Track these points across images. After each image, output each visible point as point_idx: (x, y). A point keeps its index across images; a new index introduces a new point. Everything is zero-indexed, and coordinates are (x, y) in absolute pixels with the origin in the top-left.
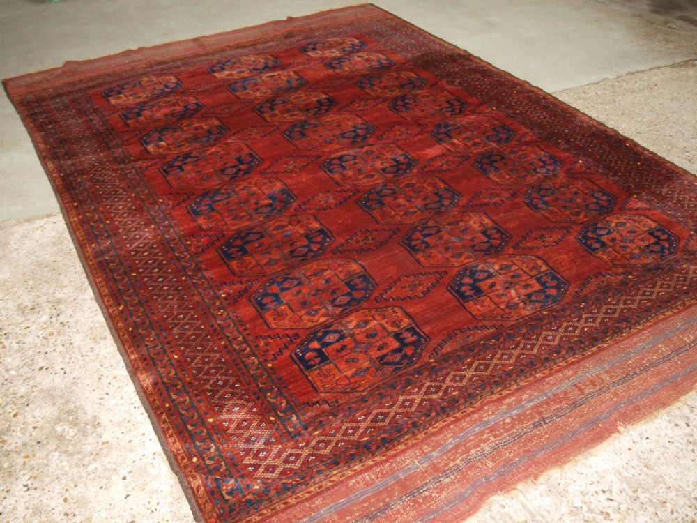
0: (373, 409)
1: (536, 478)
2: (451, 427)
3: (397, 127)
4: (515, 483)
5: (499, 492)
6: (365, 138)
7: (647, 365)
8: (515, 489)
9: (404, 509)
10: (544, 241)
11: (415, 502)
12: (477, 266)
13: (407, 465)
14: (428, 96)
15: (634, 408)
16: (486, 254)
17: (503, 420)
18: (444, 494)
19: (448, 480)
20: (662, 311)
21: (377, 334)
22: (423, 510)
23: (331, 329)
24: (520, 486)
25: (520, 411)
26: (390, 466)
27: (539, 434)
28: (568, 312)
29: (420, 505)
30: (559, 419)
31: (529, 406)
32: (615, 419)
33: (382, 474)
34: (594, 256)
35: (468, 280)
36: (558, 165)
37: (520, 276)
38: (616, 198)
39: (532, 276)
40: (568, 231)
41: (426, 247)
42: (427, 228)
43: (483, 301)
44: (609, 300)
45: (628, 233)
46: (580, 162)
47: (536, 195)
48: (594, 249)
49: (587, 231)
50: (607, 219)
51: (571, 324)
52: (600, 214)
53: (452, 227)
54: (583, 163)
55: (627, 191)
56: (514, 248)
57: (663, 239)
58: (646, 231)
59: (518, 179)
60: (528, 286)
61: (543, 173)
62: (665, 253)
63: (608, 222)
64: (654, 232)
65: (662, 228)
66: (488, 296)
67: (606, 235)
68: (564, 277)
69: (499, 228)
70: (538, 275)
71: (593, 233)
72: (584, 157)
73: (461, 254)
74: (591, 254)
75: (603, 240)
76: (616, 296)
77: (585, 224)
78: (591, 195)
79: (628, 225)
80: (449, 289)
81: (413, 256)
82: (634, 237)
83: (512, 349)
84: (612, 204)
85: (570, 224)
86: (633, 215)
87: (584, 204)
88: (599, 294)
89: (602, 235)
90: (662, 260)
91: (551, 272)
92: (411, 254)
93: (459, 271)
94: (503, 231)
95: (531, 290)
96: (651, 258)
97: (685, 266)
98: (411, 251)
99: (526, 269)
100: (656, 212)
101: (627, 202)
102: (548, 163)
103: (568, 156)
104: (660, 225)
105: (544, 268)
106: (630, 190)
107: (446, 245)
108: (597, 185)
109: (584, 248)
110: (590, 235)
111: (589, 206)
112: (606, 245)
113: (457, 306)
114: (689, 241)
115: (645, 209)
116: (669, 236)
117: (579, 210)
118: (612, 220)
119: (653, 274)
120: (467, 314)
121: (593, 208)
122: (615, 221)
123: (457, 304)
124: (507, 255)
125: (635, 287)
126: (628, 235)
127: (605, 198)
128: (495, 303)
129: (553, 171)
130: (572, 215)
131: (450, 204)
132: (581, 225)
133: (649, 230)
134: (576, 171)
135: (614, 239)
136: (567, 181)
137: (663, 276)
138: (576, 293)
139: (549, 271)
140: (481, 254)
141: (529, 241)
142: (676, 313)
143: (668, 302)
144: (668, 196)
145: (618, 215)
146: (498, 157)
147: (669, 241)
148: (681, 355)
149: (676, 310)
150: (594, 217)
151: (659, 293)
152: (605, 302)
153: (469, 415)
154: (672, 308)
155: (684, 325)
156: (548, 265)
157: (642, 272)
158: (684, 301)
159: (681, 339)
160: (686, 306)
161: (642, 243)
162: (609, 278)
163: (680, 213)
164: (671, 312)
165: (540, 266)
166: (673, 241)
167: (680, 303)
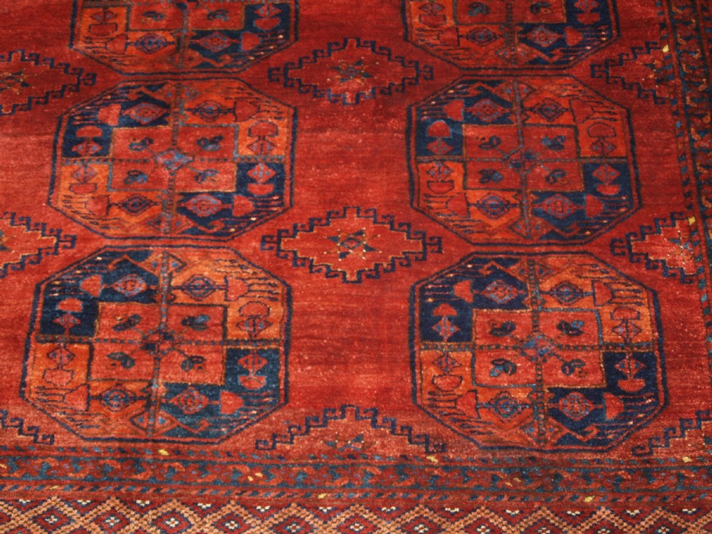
10: (343, 255)
12: (146, 255)
28: (210, 478)
34: (412, 356)
35: (93, 284)
36: (599, 37)
37: (203, 326)
38: (641, 205)
39: (228, 342)
40: (425, 253)
41: (97, 154)
42: (146, 99)
43: (72, 356)
44: (322, 496)
45: (560, 327)
46: (666, 49)
47: (457, 109)
48: (431, 336)
49: (466, 274)
50: (551, 260)
51: (186, 512)
52: (547, 236)
53: (196, 121)
54: (668, 57)
55: (688, 195)
56: (263, 240)
57: (624, 393)
58: (607, 346)
59: (463, 42)
60: (195, 362)
61: (539, 47)
62: (584, 434)
63: (546, 271)
64: (623, 355)
65: (657, 353)
66: (92, 350)
67: (501, 306)
68: (292, 379)
69: (287, 168)
70: (245, 342)
71: (474, 287)
72: (687, 39)
73: (145, 204)
74: (412, 347)
75: (480, 319)
76: (345, 495)
77: (484, 249)
78: (585, 167)
79: (585, 303)
80: (43, 287)
81: (54, 167)
82: (560, 347)
83: (20, 507)
84: (610, 219)
85: (449, 234)
86: (628, 278)
87: (542, 187)
88: (316, 466)
89: (490, 304)
90: (553, 452)
91: (276, 351)
92: (54, 157)
93: (97, 251)
94: (287, 182)
95: (193, 377)
96: (535, 431)
97: (589, 499)
98: (59, 153)
99: (232, 313)
100: (694, 296)
101: (653, 230)
102: (581, 20)
103: (650, 22)
104: (660, 343)
105: (273, 331)
106: (699, 195)
107: (139, 167)
108: (633, 142)
109: (413, 321)
110: (463, 290)
111: (547, 202)
112: (469, 339)
113: (15, 339)
114: (683, 429)
115: (674, 275)
116: (646, 389)
117: (513, 200)
118: (559, 270)
119: (494, 478)
120: (17, 370)
121: (550, 210)
122: (565, 276)
123: (21, 334)
124: (232, 256)
125: (412, 496)
126: (554, 333)
127: (611, 191)
128: (89, 374)
129: (568, 52)
130: (480, 206)
131: (251, 53)
132: (473, 249)
133: (615, 346)
134: (624, 75)
135: (506, 329)
136: (571, 97)
137: (511, 498)
138: (274, 436)
139: (273, 346)
140: (186, 223)
141: (315, 238)
145: (587, 260)
147: (631, 405)
150: (528, 237)
152: (308, 496)
156: (286, 328)
157: (472, 460)
161: (561, 375)
162: (383, 436)
165: (268, 325)
166: (642, 409)
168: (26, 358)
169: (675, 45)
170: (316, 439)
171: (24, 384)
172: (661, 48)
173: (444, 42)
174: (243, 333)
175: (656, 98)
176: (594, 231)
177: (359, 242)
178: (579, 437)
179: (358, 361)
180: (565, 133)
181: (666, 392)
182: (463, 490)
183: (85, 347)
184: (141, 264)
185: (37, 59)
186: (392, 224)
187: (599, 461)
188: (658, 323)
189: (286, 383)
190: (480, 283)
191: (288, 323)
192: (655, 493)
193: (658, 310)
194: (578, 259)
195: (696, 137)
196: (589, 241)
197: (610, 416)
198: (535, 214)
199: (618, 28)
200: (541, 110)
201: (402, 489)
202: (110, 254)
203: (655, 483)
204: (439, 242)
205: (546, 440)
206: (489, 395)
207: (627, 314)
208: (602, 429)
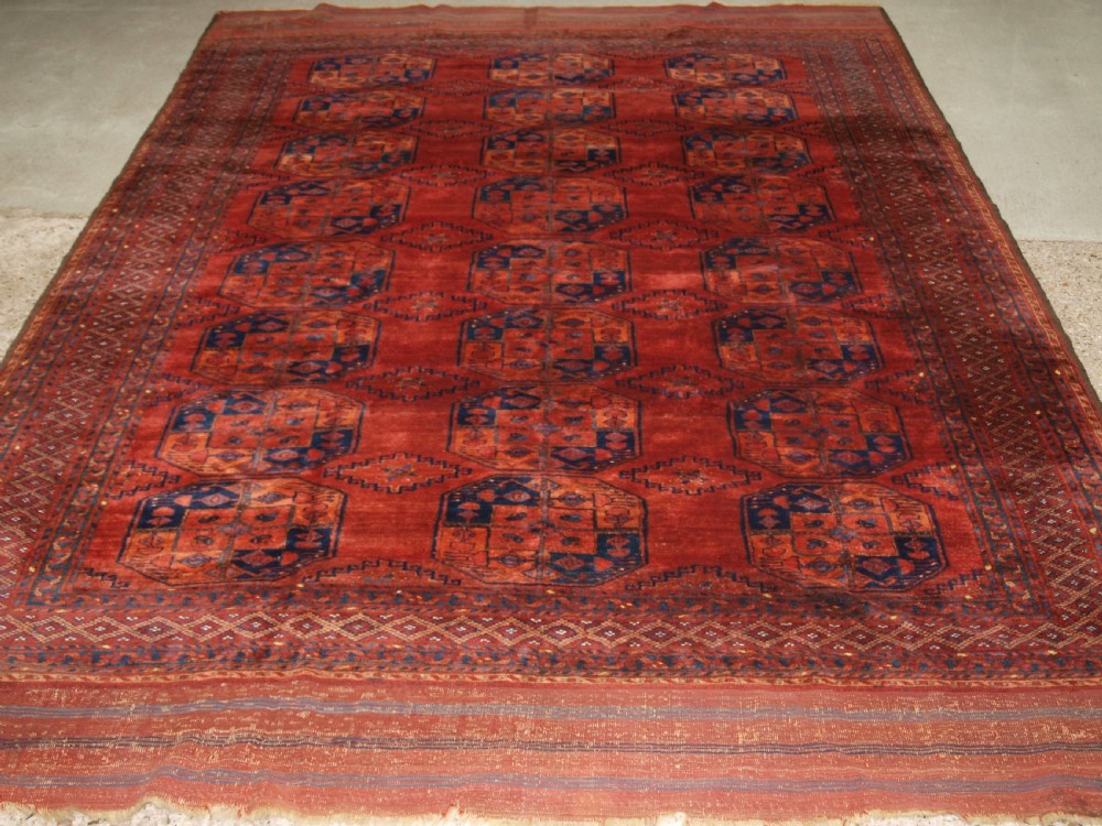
0: (159, 614)
1: (249, 811)
2: (223, 685)
3: (663, 224)
4: (216, 801)
5: (182, 801)
6: (591, 228)
7: (617, 743)
8: (207, 808)
9: (49, 756)
10: (685, 482)
11: (72, 754)
12: (529, 480)
13: (119, 705)
14: (779, 188)
15: (512, 794)
16: (566, 468)
17: (296, 712)
18: (117, 765)
19: (141, 750)
20: (751, 673)
21: (273, 518)
22: (72, 769)
23: (229, 488)
24: (216, 809)
25: (340, 711)
26: (99, 694)
27: (324, 756)
28: (590, 606)
29: (76, 760)
30: (379, 750)
31: (357, 711)
32: (460, 794)
33: (78, 699)
34: (745, 538)
35: (489, 496)
36: (869, 367)
37: (578, 520)
38: (912, 458)
39: (599, 530)
40: (748, 480)
41: (485, 423)
42: (522, 395)
43: (473, 535)
44: (681, 617)
45: (858, 522)
46: (921, 374)
47: (765, 405)
48: (757, 526)
49: (782, 493)
50: (847, 486)
51: (572, 626)
52: (842, 473)
53: (562, 408)
54: (922, 379)
55: (949, 452)
56: (621, 473)
57: (913, 559)
58: (896, 533)
59: (764, 368)
60: (573, 540)
61: (824, 372)
62: (885, 582)
63: (843, 492)
64: (910, 539)
65: (936, 537)
66: (489, 531)
67: (811, 511)
68: (650, 551)
69: (636, 435)
70: (611, 530)
71: (789, 500)
72: (937, 369)
73: (525, 453)
74: (744, 533)
75: (795, 518)
76: (699, 616)
77: (795, 480)
78: (867, 437)
79: (878, 510)
80: (446, 496)
81: (450, 430)
82: (860, 533)
83: (433, 621)
84: (890, 466)
85: (767, 472)
86: (909, 497)
87: (834, 447)
88: (675, 599)
89: (803, 510)
90: (863, 592)
91: (637, 535)
92: (451, 424)
93: (491, 477)
94: (637, 442)
95: (571, 549)
96: (846, 581)
97: (893, 618)
98: (455, 422)
99: (600, 514)
100: (960, 507)
101: (925, 472)
102: (854, 358)
103: (907, 358)
104: (938, 531)
105: (634, 523)
106: (957, 454)
107: (519, 432)
108: (902, 424)
109: (743, 519)
110: (780, 501)
111: (840, 455)
112: (788, 527)
113: (426, 525)
114: (962, 580)
115: (943, 495)
116: (930, 558)
117: (813, 454)
118: (854, 492)
119: (817, 607)
120: (429, 543)
121: (843, 460)
122: (860, 495)
123: (431, 523)
124: (596, 482)
125: (755, 615)
126: (854, 526)
127: (890, 450)
128: (487, 546)
129: (846, 375)
130: (790, 457)
131: (602, 372)
132: (785, 481)
133: (903, 533)
134: (891, 387)
135: (817, 524)
136: (852, 399)
137: (832, 618)
138: (640, 583)
139: (635, 532)
140: (558, 463)
141: (662, 473)
142: (775, 688)
143: (784, 663)
144: (1025, 488)
145: (875, 486)
146: (775, 321)
147: (920, 565)
148: (697, 756)
149: (783, 683)
150: (828, 474)
151: (786, 641)
152: (670, 616)
153: (263, 681)
154: (780, 676)
155: (764, 711)
156: (644, 522)
157: (799, 596)
158: (815, 674)
159: (732, 732)
160: (809, 684)
161: (862, 548)
162: (726, 582)
163: (1008, 525)
164: (769, 681)
165: (629, 519)
166: (929, 568)
167: (804, 673)
168: (435, 535)
169: (928, 372)
170: (673, 584)
171: (434, 550)
172: (917, 374)
173: (750, 368)
174: (610, 525)
175: (917, 401)
176: (877, 471)
177: (697, 476)
178: (882, 584)
179: (702, 541)
180: (849, 418)
181: (946, 558)
182: (794, 613)
183: (484, 530)
184: (525, 485)
185: (432, 371)
186: (721, 466)
187: (899, 598)
188: (935, 521)
189: (646, 551)
190: (793, 498)
191: (645, 518)
192: (946, 616)
193: (933, 515)
194: (870, 486)
195: (951, 422)
196: (872, 476)
197: (905, 571)
198: (831, 461)
199: (883, 362)
200: (830, 406)
201: (746, 611)
202: (498, 479)
203: (945, 611)
204: (759, 474)
205: (855, 586)
206: (808, 560)
207: (910, 517)
208: (899, 579)
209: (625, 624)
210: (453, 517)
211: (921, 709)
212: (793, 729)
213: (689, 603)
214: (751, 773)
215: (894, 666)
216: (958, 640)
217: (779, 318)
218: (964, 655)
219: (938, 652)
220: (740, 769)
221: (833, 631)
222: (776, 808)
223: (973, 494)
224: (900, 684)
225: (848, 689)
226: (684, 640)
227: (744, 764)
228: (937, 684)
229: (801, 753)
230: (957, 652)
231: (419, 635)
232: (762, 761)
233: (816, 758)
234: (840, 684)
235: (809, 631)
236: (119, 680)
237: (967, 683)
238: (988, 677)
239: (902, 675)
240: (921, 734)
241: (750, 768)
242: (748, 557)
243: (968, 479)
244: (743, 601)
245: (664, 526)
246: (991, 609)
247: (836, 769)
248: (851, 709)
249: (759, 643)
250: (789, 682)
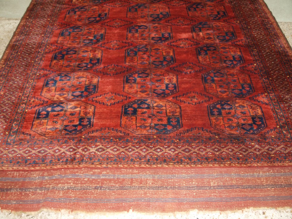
0: (43, 147)
1: (72, 211)
2: (63, 170)
3: (180, 18)
4: (62, 208)
5: (52, 208)
6: (160, 19)
7: (177, 187)
8: (60, 210)
9: (14, 194)
10: (191, 100)
11: (21, 193)
12: (147, 100)
13: (33, 177)
14: (211, 6)
15: (147, 204)
16: (157, 96)
17: (84, 178)
18: (33, 197)
19: (40, 192)
20: (213, 163)
21: (75, 115)
22: (21, 198)
23: (61, 105)
24: (63, 211)
25: (96, 178)
26: (28, 173)
27: (93, 193)
28: (167, 141)
29: (22, 195)
30: (108, 191)
31: (101, 178)
32: (132, 205)
33: (22, 175)
34: (209, 118)
35: (136, 106)
36: (241, 62)
37: (162, 113)
38: (254, 91)
39: (168, 116)
40: (209, 100)
41: (134, 82)
42: (144, 73)
43: (132, 119)
44: (193, 144)
45: (241, 113)
46: (255, 65)
47: (213, 75)
48: (213, 115)
49: (219, 104)
50: (237, 101)
51: (162, 148)
52: (236, 97)
53: (155, 77)
54: (255, 66)
55: (265, 89)
56: (173, 97)
57: (257, 124)
58: (252, 116)
59: (212, 63)
60: (161, 120)
61: (228, 64)
62: (250, 132)
63: (237, 103)
64: (256, 118)
65: (263, 117)
66: (136, 117)
67: (227, 109)
68: (183, 123)
69: (177, 85)
70: (171, 116)
72: (259, 63)
73: (146, 91)
74: (209, 117)
75: (223, 111)
76: (198, 144)
77: (222, 99)
78: (241, 85)
79: (246, 108)
80: (124, 106)
81: (124, 85)
82: (241, 116)
83: (122, 147)
84: (248, 94)
85: (214, 97)
86: (254, 104)
87: (233, 88)
88: (191, 139)
89: (225, 109)
90: (244, 135)
91: (179, 118)
92: (124, 83)
93: (136, 100)
94: (177, 87)
95: (160, 123)
96: (239, 132)
97: (253, 144)
98: (125, 82)
99: (168, 111)
100: (269, 107)
101: (258, 96)
102: (236, 60)
103: (251, 60)
104: (263, 115)
105: (178, 114)
106: (267, 90)
107: (143, 85)
108: (251, 80)
109: (208, 112)
110: (218, 106)
111: (234, 91)
112: (221, 115)
113: (118, 116)
114: (271, 131)
115: (264, 103)
116: (262, 124)
117: (227, 91)
118: (239, 103)
119: (231, 140)
120: (119, 122)
121: (235, 92)
122: (241, 104)
123: (120, 115)
124: (166, 100)
125: (214, 143)
126: (240, 114)
127: (248, 89)
128: (136, 122)
129: (234, 65)
130: (220, 92)
131: (166, 65)
132: (219, 99)
133: (254, 116)
134: (247, 69)
135: (229, 113)
136: (236, 73)
137: (236, 144)
138: (180, 133)
139: (178, 117)
140: (155, 95)
141: (185, 97)
142: (220, 167)
143: (223, 159)
144: (286, 101)
145: (245, 101)
146: (214, 48)
147: (259, 126)
148: (200, 190)
149: (223, 166)
150: (231, 97)
151: (223, 152)
152: (189, 144)
153: (74, 168)
154: (222, 163)
155: (218, 175)
156: (181, 113)
157: (226, 137)
158: (232, 163)
159: (209, 182)
160: (230, 166)
161: (243, 121)
162: (205, 133)
163: (283, 113)
164: (219, 165)
165: (176, 113)
166: (262, 127)
167: (229, 163)
168: (121, 119)
169: (257, 64)
170: (190, 134)
171: (121, 124)
172: (254, 64)
173: (208, 63)
174: (171, 114)
175: (255, 73)
176: (245, 96)
177: (195, 98)
178: (249, 132)
179: (197, 119)
180: (236, 79)
181: (266, 124)
182: (225, 143)
183: (135, 117)
184: (146, 102)
185: (118, 66)
186: (201, 94)
187: (254, 137)
188: (262, 112)
190: (222, 105)
191: (181, 112)
192: (267, 143)
193: (262, 110)
194: (243, 101)
195: (264, 80)
196: (244, 97)
197: (255, 128)
198: (232, 93)
199: (244, 61)
200: (230, 75)
201: (211, 142)
202: (138, 100)
203: (267, 141)
204: (212, 98)
205: (241, 133)
206: (227, 125)
207: (255, 110)
208: (253, 131)
209: (177, 147)
210: (126, 113)
211: (262, 173)
212: (227, 181)
213: (195, 140)
214: (216, 196)
215: (254, 160)
216: (271, 151)
217: (214, 47)
218: (273, 155)
219: (266, 155)
220: (212, 194)
221: (236, 148)
222: (223, 207)
223: (272, 103)
224: (256, 165)
225: (242, 167)
226: (194, 152)
227: (213, 193)
228: (266, 165)
229: (229, 188)
230: (271, 154)
231: (118, 152)
232: (219, 191)
233: (234, 190)
234: (239, 166)
235: (229, 148)
236: (33, 169)
237: (274, 164)
238: (280, 162)
239: (256, 162)
240: (262, 181)
241: (215, 194)
242: (211, 124)
243: (271, 98)
244: (210, 139)
245: (186, 115)
246: (280, 140)
247: (240, 193)
248: (242, 174)
249: (215, 153)
250: (225, 165)
